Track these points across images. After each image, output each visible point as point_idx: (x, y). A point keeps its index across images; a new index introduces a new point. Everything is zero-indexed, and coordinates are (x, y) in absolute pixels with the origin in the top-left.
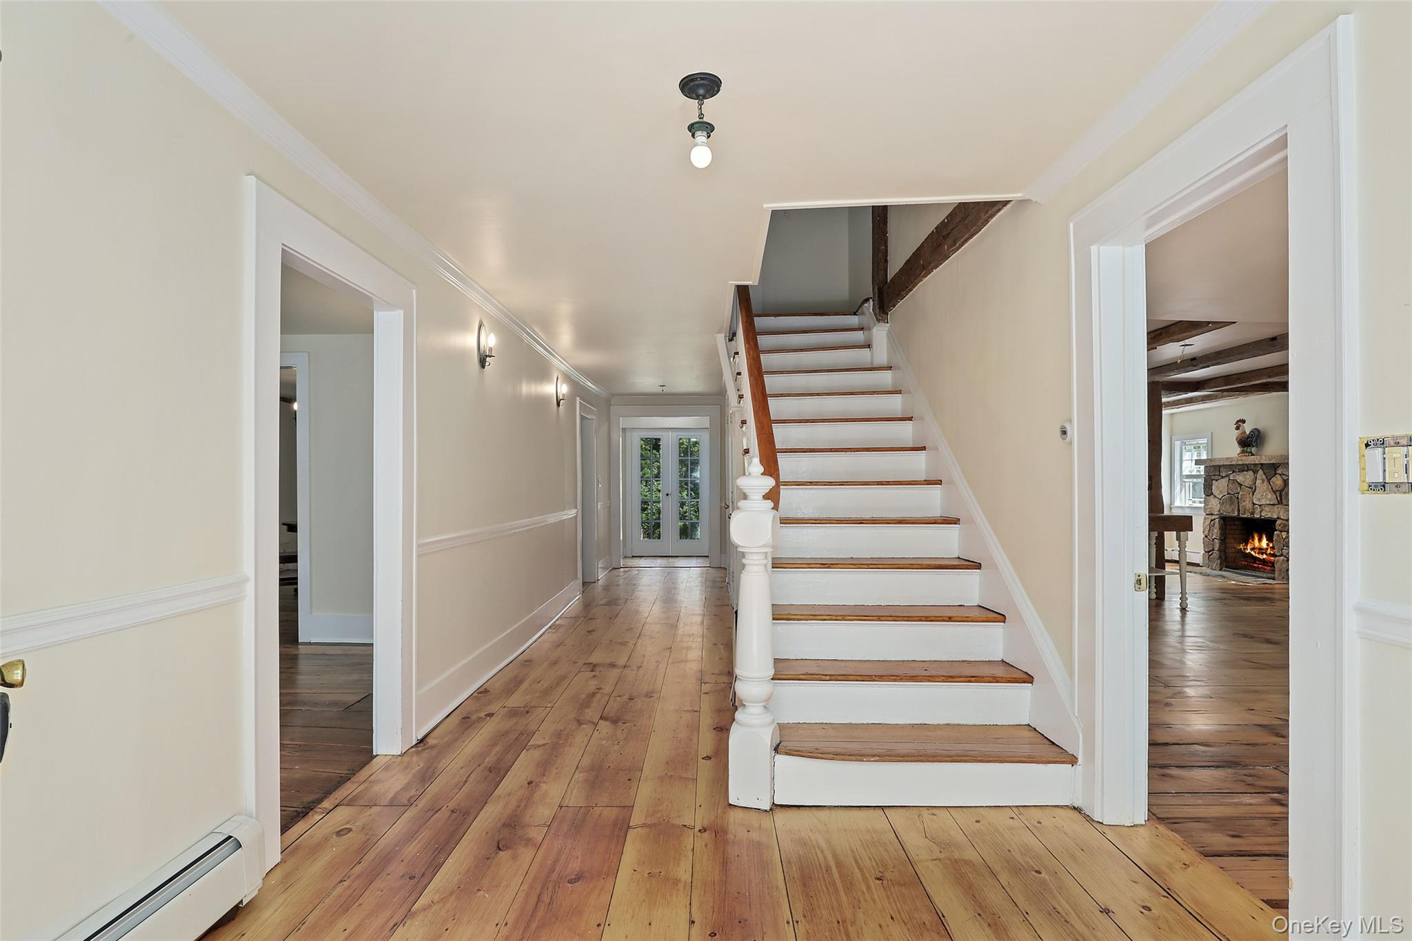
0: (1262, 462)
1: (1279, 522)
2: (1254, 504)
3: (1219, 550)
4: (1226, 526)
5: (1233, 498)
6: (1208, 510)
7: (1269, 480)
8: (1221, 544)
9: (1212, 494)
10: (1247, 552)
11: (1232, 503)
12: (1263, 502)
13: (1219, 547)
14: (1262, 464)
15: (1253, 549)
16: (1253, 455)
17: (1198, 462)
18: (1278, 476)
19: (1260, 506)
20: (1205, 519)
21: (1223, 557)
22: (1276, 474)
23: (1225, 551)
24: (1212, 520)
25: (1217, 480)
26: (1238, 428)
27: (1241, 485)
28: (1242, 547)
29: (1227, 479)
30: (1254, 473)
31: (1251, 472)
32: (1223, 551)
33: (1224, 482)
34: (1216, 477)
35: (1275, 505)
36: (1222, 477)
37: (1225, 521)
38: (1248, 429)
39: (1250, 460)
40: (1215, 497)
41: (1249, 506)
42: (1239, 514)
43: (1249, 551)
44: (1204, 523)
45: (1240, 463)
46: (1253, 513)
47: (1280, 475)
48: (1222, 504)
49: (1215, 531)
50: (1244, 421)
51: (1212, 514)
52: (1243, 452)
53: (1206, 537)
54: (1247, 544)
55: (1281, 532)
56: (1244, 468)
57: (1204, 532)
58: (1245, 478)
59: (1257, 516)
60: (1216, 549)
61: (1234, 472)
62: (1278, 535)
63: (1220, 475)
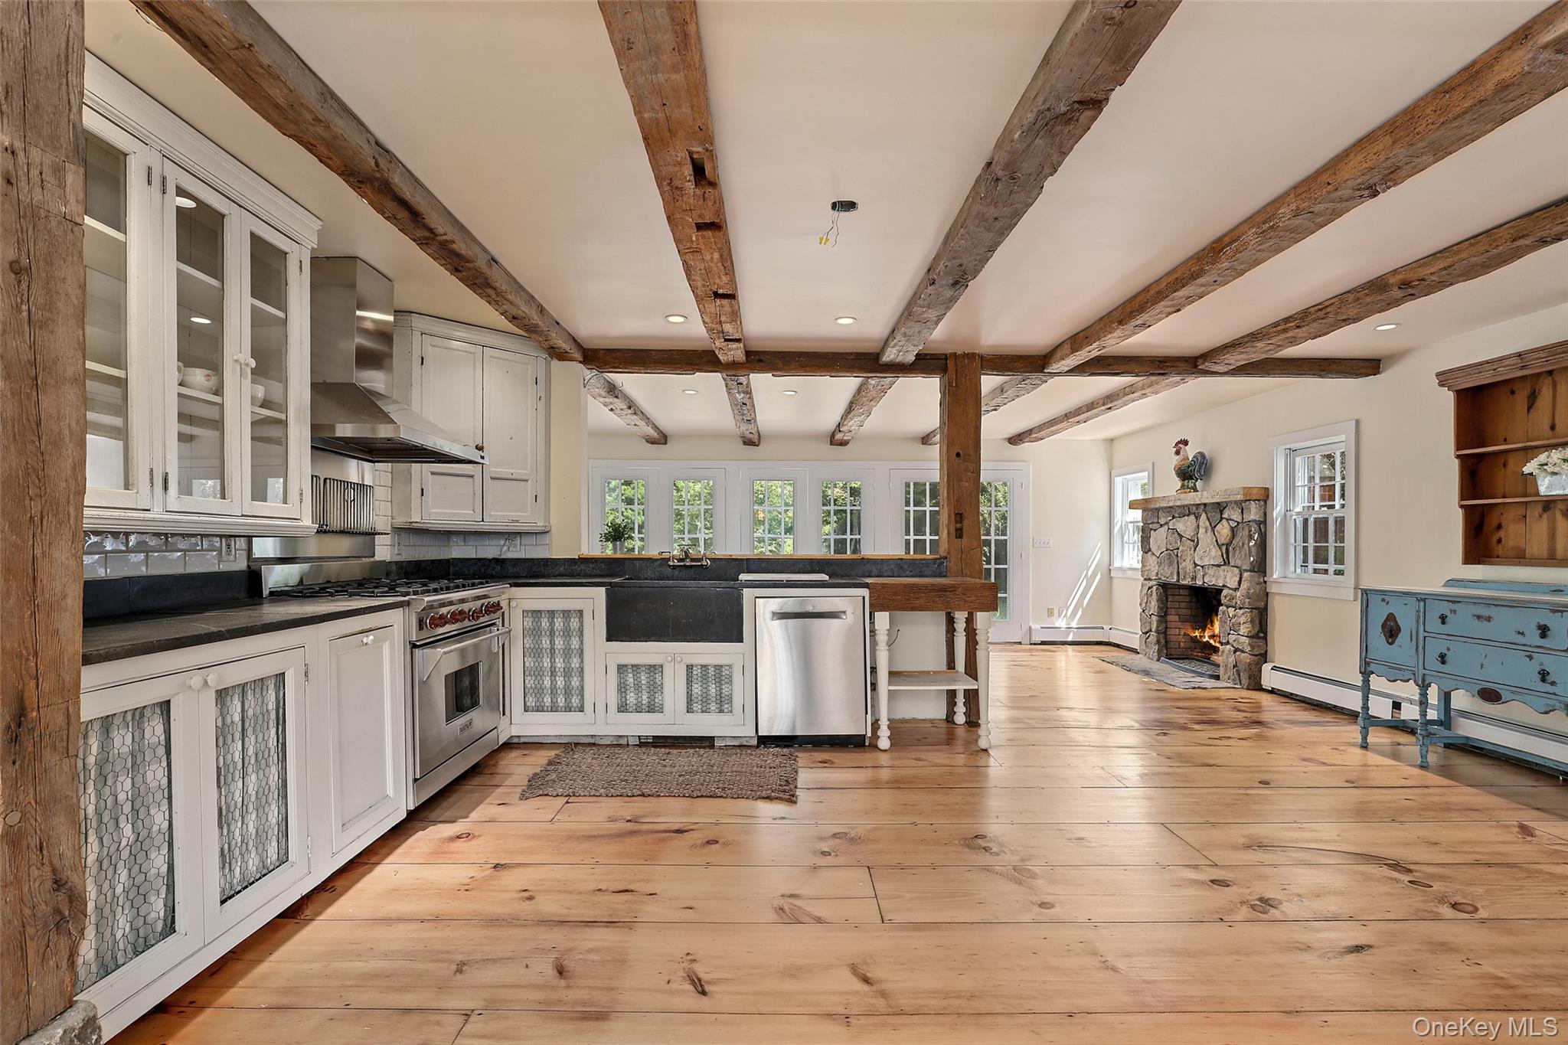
0: (1206, 501)
1: (1225, 592)
2: (1196, 565)
3: (1157, 631)
4: (1167, 596)
5: (1172, 556)
6: (1146, 573)
7: (1213, 528)
8: (1159, 623)
9: (1150, 550)
10: (1205, 640)
11: (1171, 564)
12: (1206, 562)
13: (1157, 627)
14: (1205, 505)
15: (1212, 637)
16: (1196, 490)
17: (1133, 505)
18: (1224, 522)
19: (1202, 567)
20: (1142, 586)
21: (1163, 641)
22: (1222, 519)
23: (1165, 633)
24: (1149, 588)
25: (1155, 530)
26: (1177, 453)
27: (1181, 537)
28: (1197, 633)
29: (1166, 527)
30: (1196, 518)
31: (1192, 517)
32: (1164, 633)
33: (1163, 531)
34: (1155, 526)
35: (1219, 566)
36: (1161, 525)
37: (1165, 587)
38: (1191, 452)
39: (1191, 498)
40: (1154, 554)
41: (1190, 567)
42: (1178, 581)
43: (1206, 639)
44: (1141, 591)
45: (1178, 503)
46: (1194, 578)
47: (1227, 520)
48: (1160, 564)
49: (1153, 603)
50: (1185, 443)
51: (1150, 579)
52: (1183, 486)
53: (1144, 611)
54: (1204, 631)
55: (1228, 607)
56: (1187, 511)
57: (1140, 605)
58: (1185, 525)
59: (1199, 583)
60: (1153, 630)
61: (1174, 517)
62: (1224, 613)
63: (1158, 523)
